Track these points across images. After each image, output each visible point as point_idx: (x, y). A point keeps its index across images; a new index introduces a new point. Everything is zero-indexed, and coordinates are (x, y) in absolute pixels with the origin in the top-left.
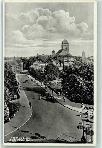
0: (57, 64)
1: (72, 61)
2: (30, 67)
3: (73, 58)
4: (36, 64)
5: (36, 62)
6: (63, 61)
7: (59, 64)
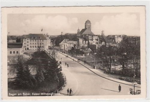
0: (83, 41)
1: (96, 39)
2: (60, 44)
3: (97, 37)
4: (65, 41)
5: (65, 39)
6: (89, 39)
7: (84, 42)
